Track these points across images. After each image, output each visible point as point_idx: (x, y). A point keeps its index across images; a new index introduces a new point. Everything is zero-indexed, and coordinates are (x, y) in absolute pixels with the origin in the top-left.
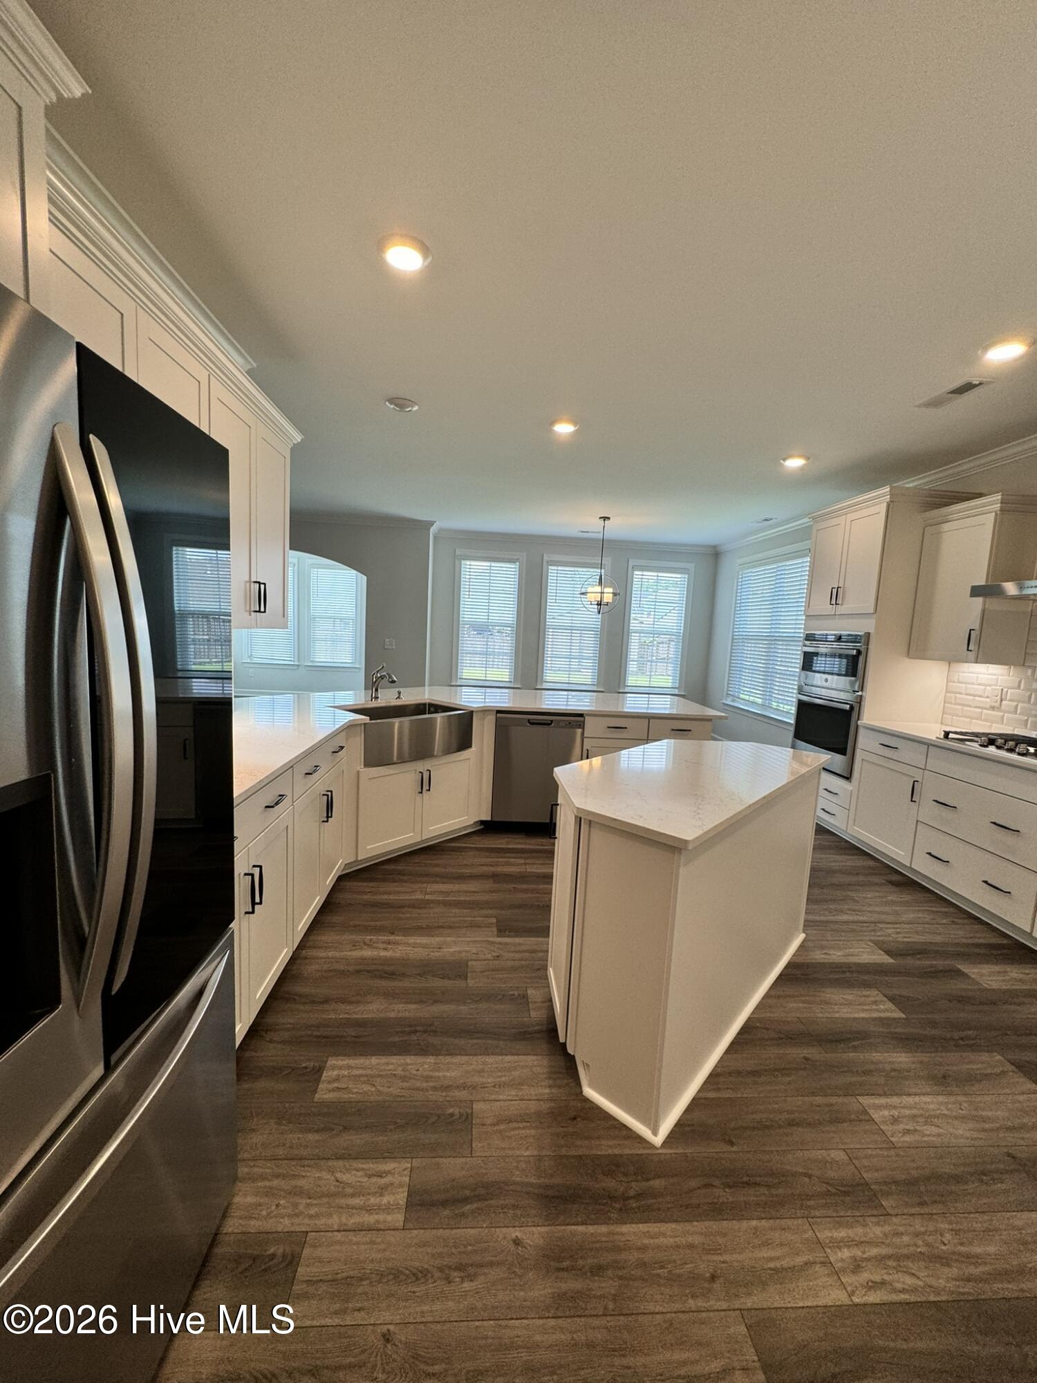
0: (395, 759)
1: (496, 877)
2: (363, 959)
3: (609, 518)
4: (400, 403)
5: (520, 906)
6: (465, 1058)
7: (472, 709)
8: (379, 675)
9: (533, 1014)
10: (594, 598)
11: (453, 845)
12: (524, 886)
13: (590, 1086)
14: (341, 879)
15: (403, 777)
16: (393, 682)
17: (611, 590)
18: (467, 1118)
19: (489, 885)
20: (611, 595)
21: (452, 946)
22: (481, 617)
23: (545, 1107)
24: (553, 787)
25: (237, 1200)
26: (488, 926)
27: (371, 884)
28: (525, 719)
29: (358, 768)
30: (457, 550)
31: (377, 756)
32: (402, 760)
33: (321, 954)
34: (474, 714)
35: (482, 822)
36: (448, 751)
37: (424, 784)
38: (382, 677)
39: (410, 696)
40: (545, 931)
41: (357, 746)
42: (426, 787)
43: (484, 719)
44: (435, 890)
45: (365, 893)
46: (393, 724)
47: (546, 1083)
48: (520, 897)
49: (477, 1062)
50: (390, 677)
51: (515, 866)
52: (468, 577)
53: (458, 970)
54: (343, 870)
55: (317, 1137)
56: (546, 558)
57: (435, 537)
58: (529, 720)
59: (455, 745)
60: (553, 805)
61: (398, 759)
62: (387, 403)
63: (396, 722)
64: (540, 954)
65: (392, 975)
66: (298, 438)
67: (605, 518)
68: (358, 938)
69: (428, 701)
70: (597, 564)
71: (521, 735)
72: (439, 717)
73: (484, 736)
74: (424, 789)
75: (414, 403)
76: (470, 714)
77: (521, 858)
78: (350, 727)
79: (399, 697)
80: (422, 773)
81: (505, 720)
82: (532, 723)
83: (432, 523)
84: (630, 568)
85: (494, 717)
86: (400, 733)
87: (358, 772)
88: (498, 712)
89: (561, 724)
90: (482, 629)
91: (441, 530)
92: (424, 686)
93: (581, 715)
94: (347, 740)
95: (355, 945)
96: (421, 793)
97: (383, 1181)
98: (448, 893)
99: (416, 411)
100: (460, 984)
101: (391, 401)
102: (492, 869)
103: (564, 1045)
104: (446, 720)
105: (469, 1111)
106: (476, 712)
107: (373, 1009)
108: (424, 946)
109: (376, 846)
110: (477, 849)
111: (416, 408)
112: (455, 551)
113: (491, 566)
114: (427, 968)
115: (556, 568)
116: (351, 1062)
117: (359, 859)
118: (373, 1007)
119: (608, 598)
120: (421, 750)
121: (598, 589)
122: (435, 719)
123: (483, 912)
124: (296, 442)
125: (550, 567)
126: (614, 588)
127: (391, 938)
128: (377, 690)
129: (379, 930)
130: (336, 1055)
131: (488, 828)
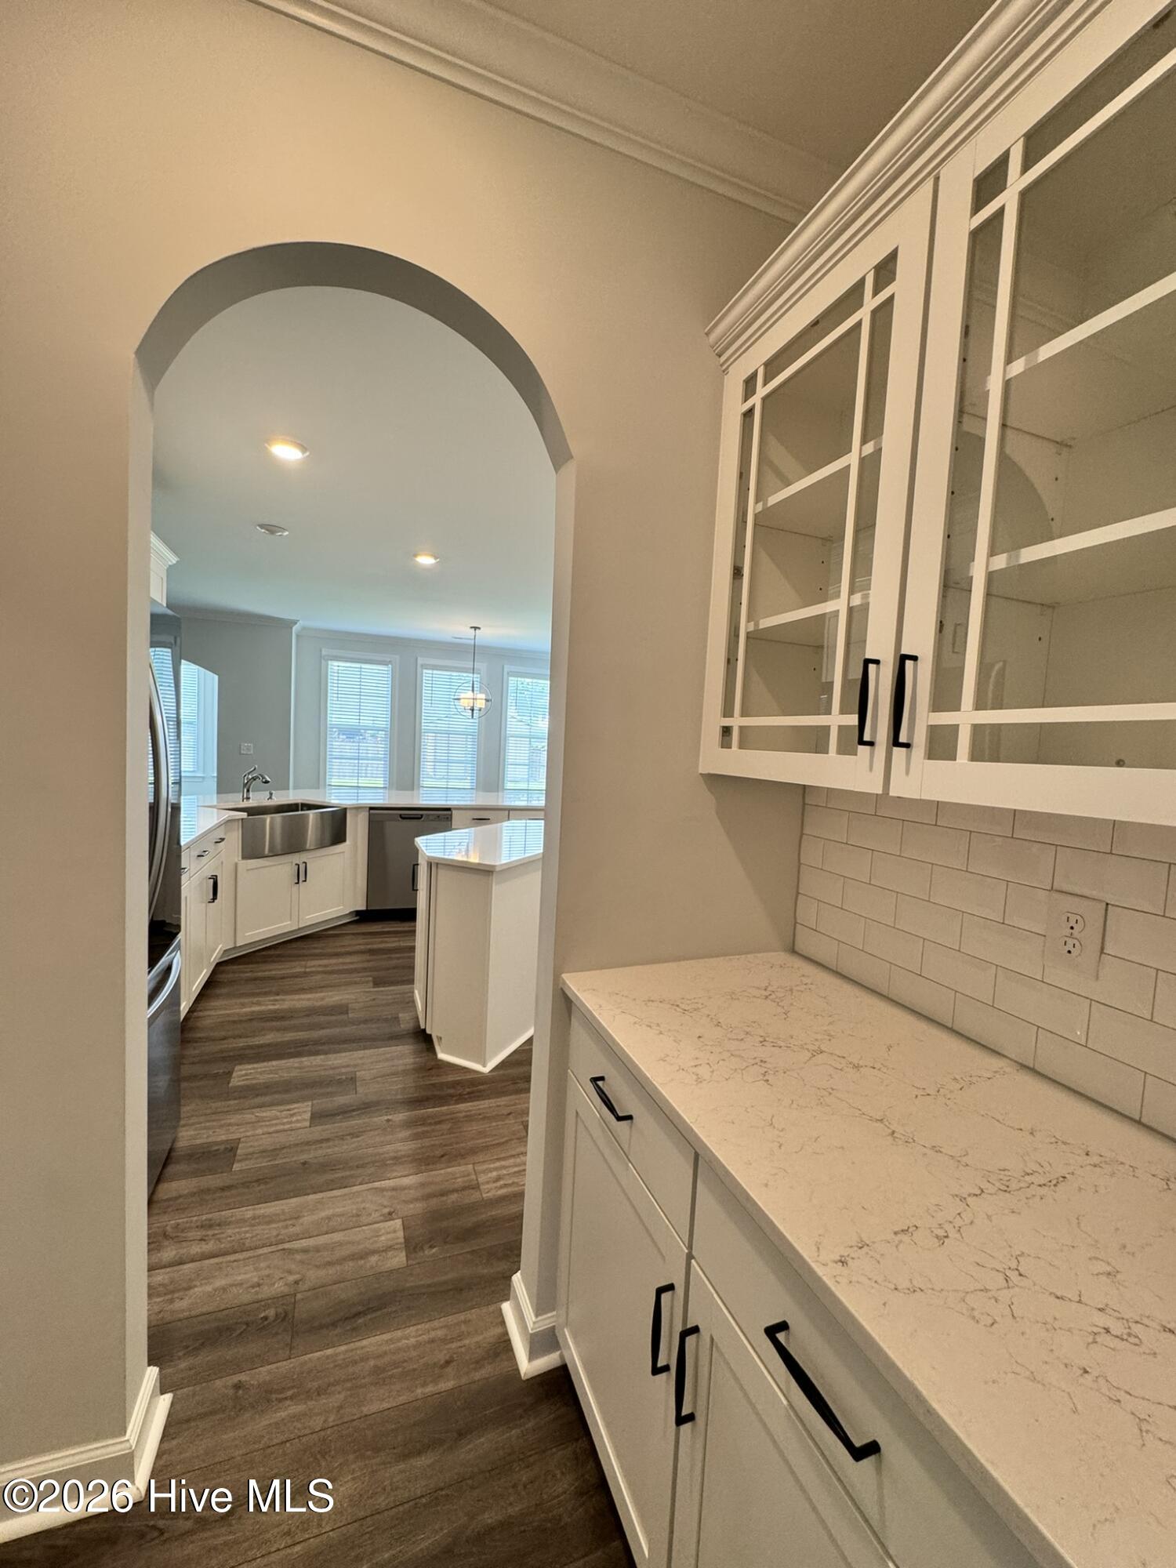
0: (267, 852)
1: (372, 952)
2: (254, 1012)
3: (479, 628)
4: (271, 529)
5: (394, 968)
6: (347, 1054)
7: (345, 807)
8: (250, 777)
9: (402, 1026)
10: (466, 703)
11: (331, 932)
12: (398, 955)
13: (443, 1052)
14: (219, 965)
15: (281, 869)
16: (267, 782)
17: (483, 696)
18: (353, 1080)
19: (366, 957)
20: (484, 701)
21: (333, 998)
22: (350, 720)
23: (412, 1067)
24: (416, 851)
25: (180, 1134)
26: (367, 982)
27: (251, 966)
28: (397, 814)
29: (236, 860)
30: (323, 650)
31: (252, 850)
32: (274, 854)
33: (212, 1013)
34: (348, 811)
35: (358, 913)
36: (322, 845)
37: (301, 875)
38: (254, 779)
39: (280, 798)
40: (411, 981)
41: (235, 838)
42: (302, 878)
43: (357, 816)
44: (313, 964)
45: (247, 972)
46: (265, 820)
47: (412, 1057)
48: (394, 962)
49: (361, 1053)
50: (263, 778)
51: (392, 943)
52: (336, 678)
53: (342, 1009)
54: (220, 958)
55: (236, 1102)
56: (420, 661)
57: (298, 636)
58: (401, 815)
59: (328, 837)
60: (414, 865)
61: (270, 851)
62: (258, 528)
63: (268, 818)
64: (409, 994)
65: (283, 1018)
66: (173, 559)
67: (476, 628)
68: (246, 1000)
69: (299, 801)
70: (470, 669)
71: (393, 828)
72: (311, 814)
73: (357, 830)
74: (300, 881)
75: (284, 530)
76: (343, 812)
77: (396, 937)
78: (229, 821)
79: (270, 798)
80: (299, 865)
81: (378, 817)
82: (403, 817)
83: (295, 623)
84: (505, 673)
85: (367, 814)
86: (272, 828)
87: (236, 865)
88: (371, 808)
89: (431, 818)
90: (352, 733)
91: (304, 628)
92: (288, 789)
93: (449, 809)
94: (225, 834)
95: (243, 1005)
96: (298, 883)
97: (292, 1112)
98: (326, 966)
99: (287, 535)
100: (344, 1017)
101: (262, 526)
102: (369, 947)
103: (424, 1030)
104: (319, 818)
105: (353, 1076)
106: (350, 808)
107: (270, 1038)
108: (309, 999)
109: (256, 932)
110: (353, 934)
111: (286, 533)
112: (321, 651)
113: (361, 668)
114: (311, 1012)
115: (430, 672)
116: (255, 1066)
117: (238, 945)
118: (268, 1037)
119: (481, 704)
120: (293, 843)
121: (470, 694)
122: (308, 815)
123: (361, 974)
124: (170, 563)
125: (425, 671)
126: (487, 695)
127: (278, 998)
128: (248, 791)
129: (266, 994)
130: (240, 1064)
131: (363, 917)
